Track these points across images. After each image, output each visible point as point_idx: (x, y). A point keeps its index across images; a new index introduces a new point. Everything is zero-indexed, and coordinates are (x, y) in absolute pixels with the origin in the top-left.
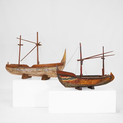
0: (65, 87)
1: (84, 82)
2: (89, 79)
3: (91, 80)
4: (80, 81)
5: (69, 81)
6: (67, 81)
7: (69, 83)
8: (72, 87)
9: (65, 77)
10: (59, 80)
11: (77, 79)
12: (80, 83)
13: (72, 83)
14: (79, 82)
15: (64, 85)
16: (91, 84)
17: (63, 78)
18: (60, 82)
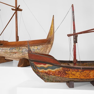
0: (45, 81)
1: (74, 75)
2: (84, 69)
3: (88, 72)
4: (67, 72)
5: (49, 71)
6: (46, 71)
7: (49, 74)
8: (57, 82)
9: (42, 65)
10: (33, 70)
11: (61, 68)
12: (68, 75)
13: (54, 75)
14: (66, 74)
15: (42, 78)
16: (88, 78)
17: (39, 66)
18: (36, 72)
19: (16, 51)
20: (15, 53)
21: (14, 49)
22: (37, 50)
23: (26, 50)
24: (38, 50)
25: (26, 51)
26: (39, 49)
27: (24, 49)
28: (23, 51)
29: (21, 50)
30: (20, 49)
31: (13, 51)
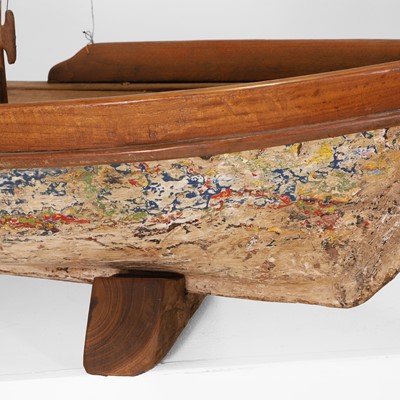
19: (59, 204)
20: (48, 224)
21: (44, 188)
22: (322, 174)
23: (194, 184)
24: (332, 180)
25: (190, 202)
26: (349, 164)
27: (167, 178)
28: (152, 197)
29: (135, 192)
30: (114, 181)
31: (27, 209)
